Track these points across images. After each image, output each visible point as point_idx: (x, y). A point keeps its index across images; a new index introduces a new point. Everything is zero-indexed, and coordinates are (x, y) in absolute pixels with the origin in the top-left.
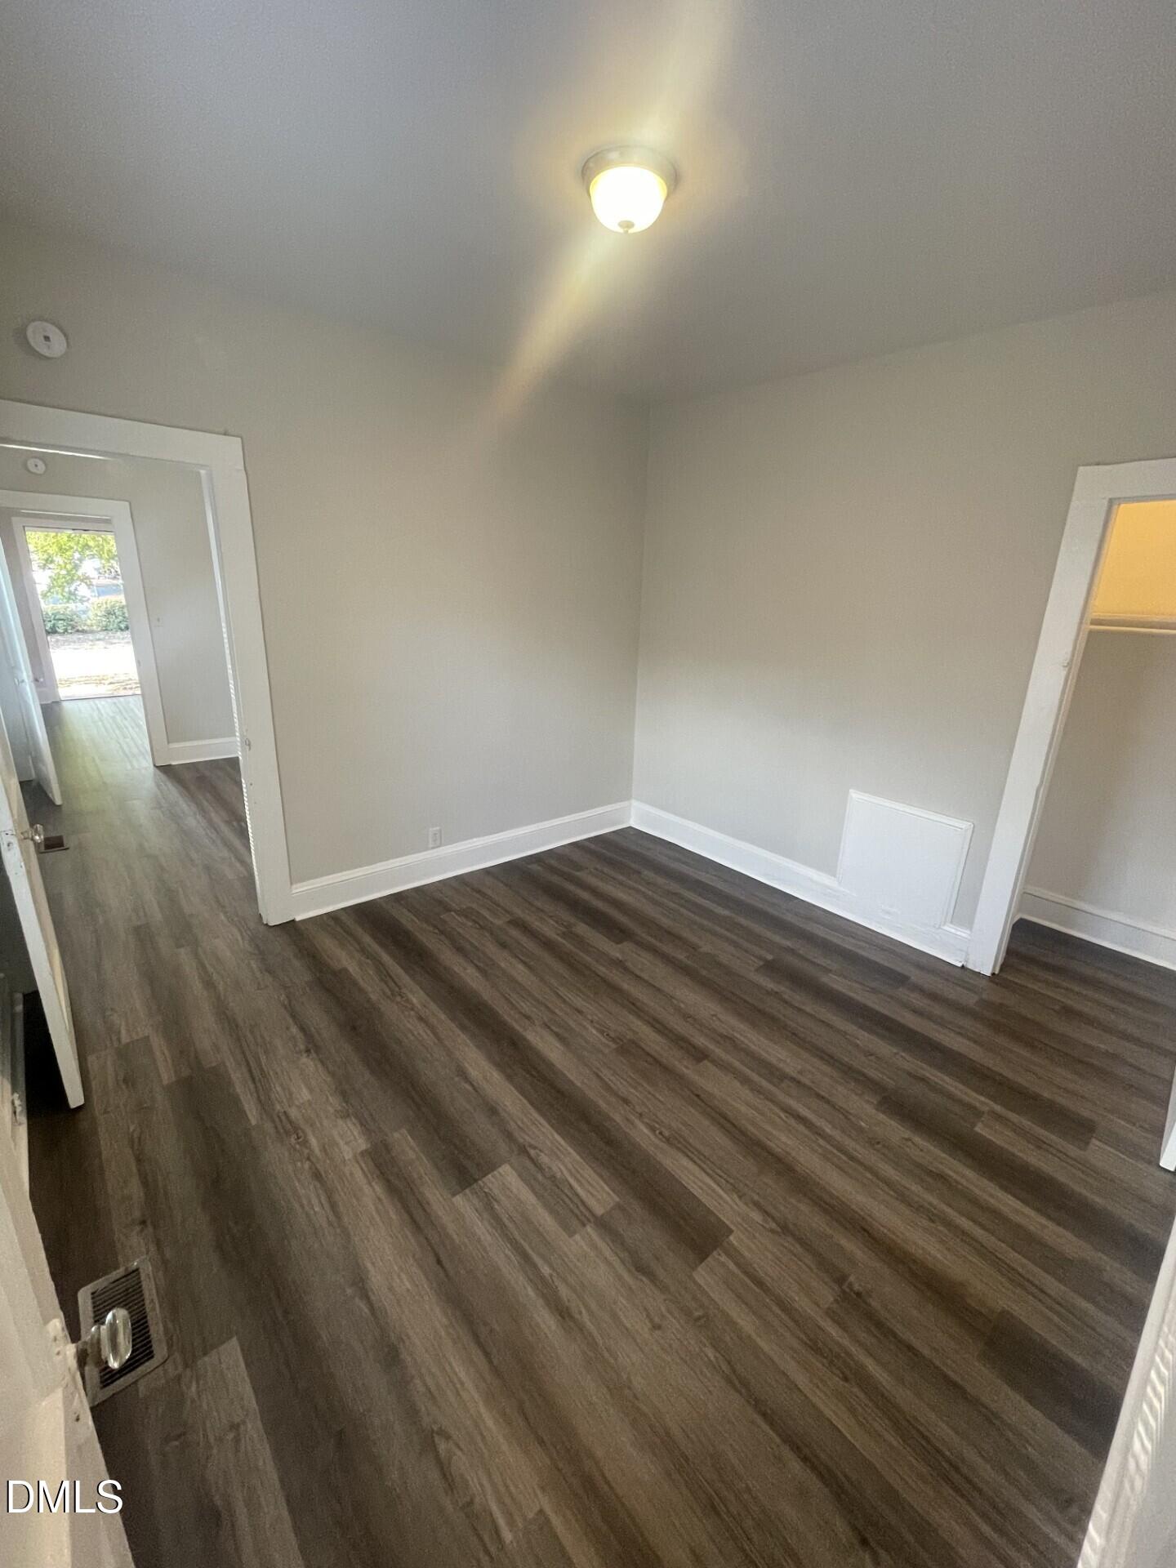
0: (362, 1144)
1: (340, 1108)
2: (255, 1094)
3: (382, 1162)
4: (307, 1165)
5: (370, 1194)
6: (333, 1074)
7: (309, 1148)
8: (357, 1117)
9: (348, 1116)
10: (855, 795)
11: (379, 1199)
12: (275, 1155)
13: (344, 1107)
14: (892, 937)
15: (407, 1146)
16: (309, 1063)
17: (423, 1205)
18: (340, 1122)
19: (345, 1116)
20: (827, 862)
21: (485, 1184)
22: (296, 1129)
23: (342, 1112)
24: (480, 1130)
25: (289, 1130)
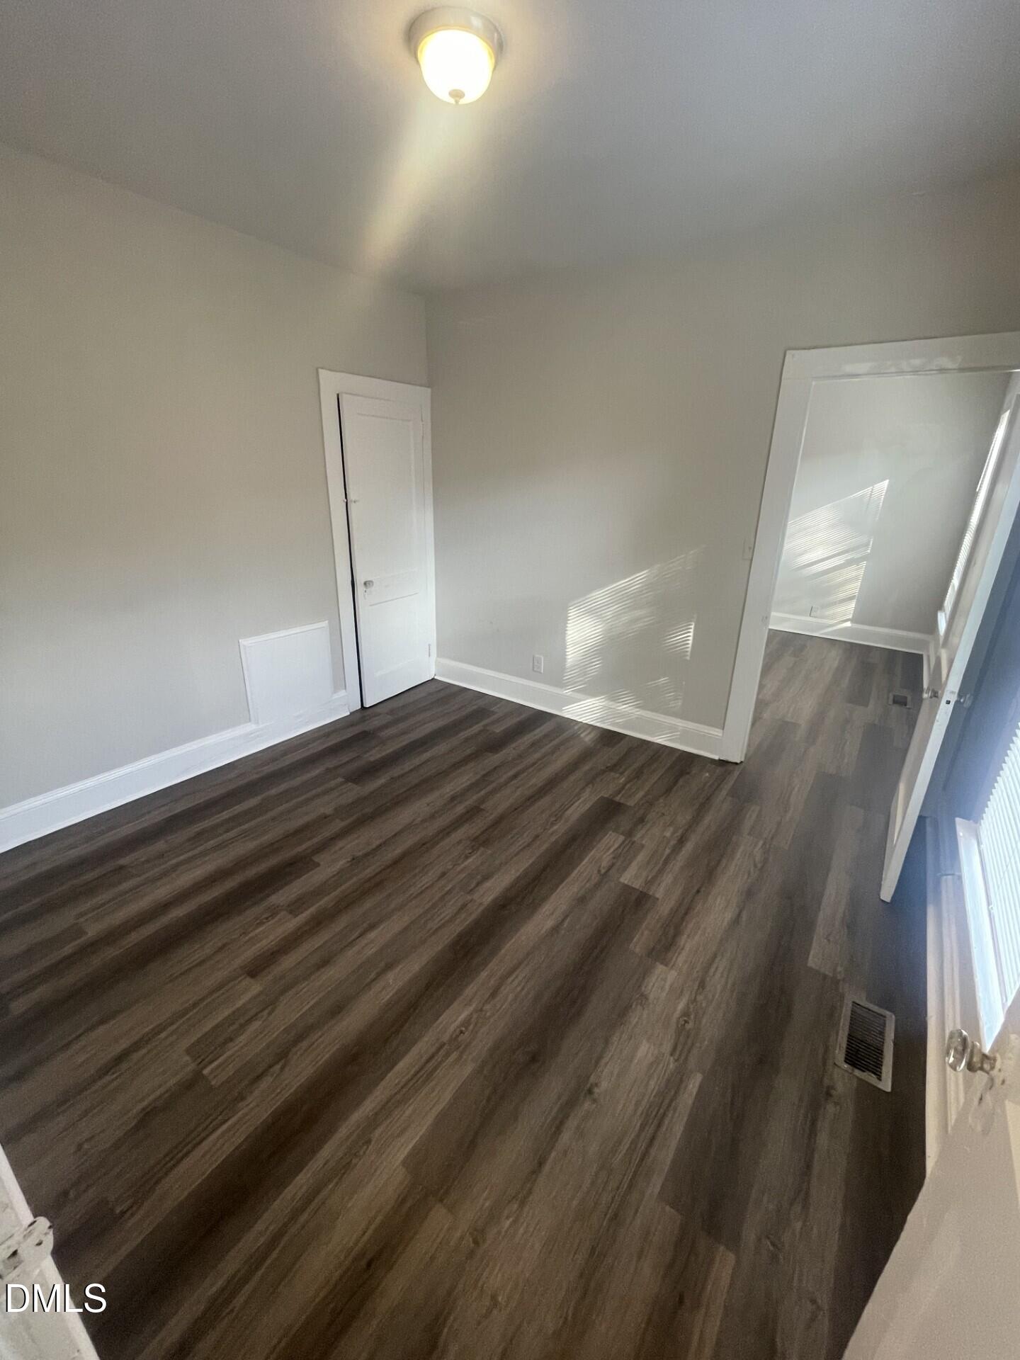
0: (660, 968)
1: (639, 1007)
2: (673, 1104)
3: (663, 949)
4: (700, 998)
5: (690, 945)
6: (607, 1042)
7: (687, 1006)
8: (640, 986)
9: (642, 995)
10: (243, 642)
11: (688, 936)
12: (712, 1027)
13: (637, 1005)
14: (309, 730)
15: (640, 941)
16: (605, 1080)
17: (674, 912)
18: (651, 997)
19: (644, 997)
20: (240, 711)
21: (640, 886)
22: (680, 1030)
23: (641, 1004)
24: (602, 901)
25: (684, 1038)
